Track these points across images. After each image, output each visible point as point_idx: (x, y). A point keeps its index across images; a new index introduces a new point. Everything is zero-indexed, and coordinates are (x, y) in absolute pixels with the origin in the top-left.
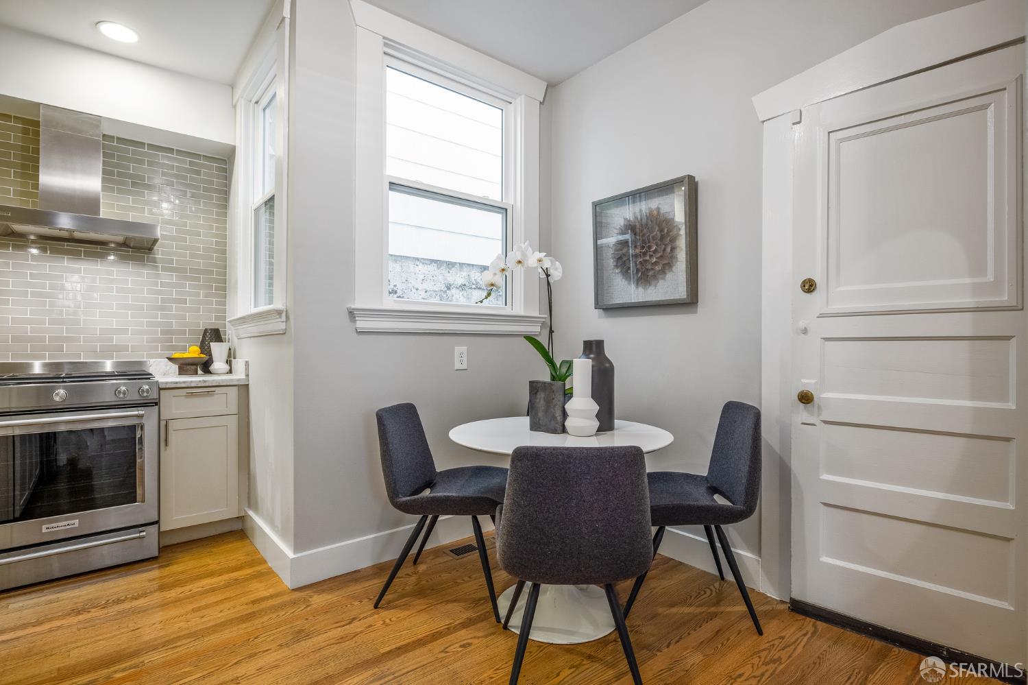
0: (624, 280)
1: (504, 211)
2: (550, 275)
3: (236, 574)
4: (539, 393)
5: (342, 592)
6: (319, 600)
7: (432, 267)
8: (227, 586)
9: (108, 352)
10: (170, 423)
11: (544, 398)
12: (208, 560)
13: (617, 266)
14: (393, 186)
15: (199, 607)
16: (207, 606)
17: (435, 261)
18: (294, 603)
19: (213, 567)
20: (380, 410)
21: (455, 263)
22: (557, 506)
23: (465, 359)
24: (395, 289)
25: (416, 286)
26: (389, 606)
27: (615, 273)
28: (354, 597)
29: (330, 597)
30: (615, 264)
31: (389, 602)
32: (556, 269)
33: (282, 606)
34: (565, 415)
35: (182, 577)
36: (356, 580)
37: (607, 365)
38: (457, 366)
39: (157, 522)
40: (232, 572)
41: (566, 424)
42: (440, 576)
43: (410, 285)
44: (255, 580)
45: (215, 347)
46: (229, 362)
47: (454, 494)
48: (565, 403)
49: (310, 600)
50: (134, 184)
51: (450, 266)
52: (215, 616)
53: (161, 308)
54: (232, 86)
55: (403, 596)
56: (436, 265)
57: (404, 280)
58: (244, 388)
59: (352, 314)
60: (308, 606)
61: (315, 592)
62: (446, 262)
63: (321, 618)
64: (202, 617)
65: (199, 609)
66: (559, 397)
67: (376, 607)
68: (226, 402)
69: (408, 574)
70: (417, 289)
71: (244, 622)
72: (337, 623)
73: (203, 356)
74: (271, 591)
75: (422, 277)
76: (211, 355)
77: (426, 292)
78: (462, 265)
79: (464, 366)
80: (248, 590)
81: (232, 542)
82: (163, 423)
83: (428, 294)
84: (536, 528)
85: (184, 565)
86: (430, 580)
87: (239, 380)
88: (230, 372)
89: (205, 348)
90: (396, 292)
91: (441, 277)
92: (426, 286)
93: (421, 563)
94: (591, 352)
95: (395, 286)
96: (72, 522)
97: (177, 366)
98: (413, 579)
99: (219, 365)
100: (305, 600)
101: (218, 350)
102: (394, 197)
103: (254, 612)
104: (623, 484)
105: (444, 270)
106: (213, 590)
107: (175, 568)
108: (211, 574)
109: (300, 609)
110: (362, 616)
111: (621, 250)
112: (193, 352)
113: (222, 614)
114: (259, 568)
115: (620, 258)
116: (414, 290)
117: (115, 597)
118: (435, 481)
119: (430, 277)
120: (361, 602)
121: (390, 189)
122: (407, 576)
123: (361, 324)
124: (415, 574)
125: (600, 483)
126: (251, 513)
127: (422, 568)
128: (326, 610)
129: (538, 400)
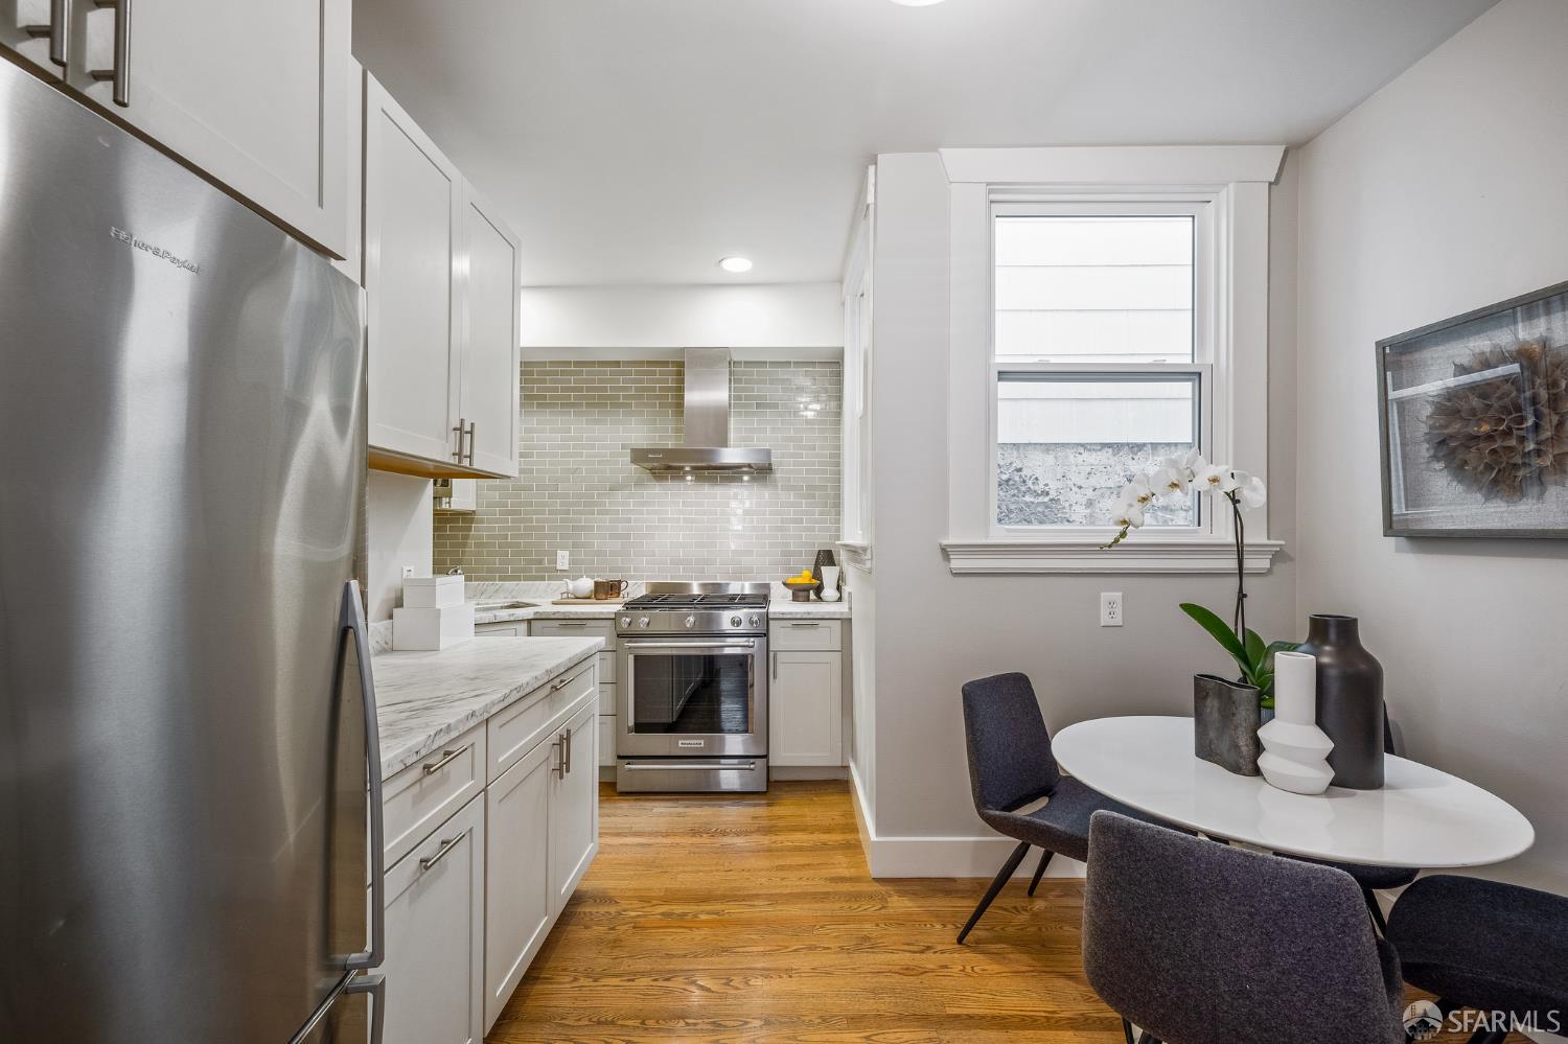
0: (1454, 484)
1: (1196, 377)
2: (1238, 501)
3: (825, 837)
4: (1209, 700)
5: (927, 903)
6: (900, 904)
7: (1105, 456)
8: (814, 849)
9: (739, 575)
10: (779, 655)
11: (1219, 709)
12: (806, 810)
13: (1436, 458)
14: (1003, 375)
15: (783, 866)
16: (790, 868)
17: (1109, 445)
18: (871, 897)
19: (809, 820)
20: (967, 685)
21: (1144, 445)
22: (1167, 928)
23: (1119, 610)
24: (1047, 489)
25: (1079, 484)
26: (977, 947)
27: (1436, 471)
28: (937, 915)
29: (910, 905)
30: (1432, 452)
31: (978, 942)
32: (1254, 489)
33: (856, 897)
34: (1258, 747)
35: (781, 823)
36: (948, 893)
37: (1363, 667)
38: (1105, 619)
39: (766, 756)
40: (824, 833)
41: (1260, 762)
42: (1061, 928)
43: (1068, 482)
44: (840, 852)
45: (826, 571)
46: (839, 588)
47: (1058, 827)
48: (1259, 724)
49: (889, 899)
50: (758, 406)
51: (1136, 449)
52: (793, 883)
53: (782, 529)
54: (841, 281)
55: (999, 940)
56: (1110, 450)
57: (1059, 477)
58: (847, 622)
59: (945, 552)
60: (884, 907)
61: (897, 891)
62: (1128, 444)
63: (892, 930)
64: (783, 879)
65: (781, 868)
66: (1244, 714)
67: (960, 941)
68: (830, 636)
69: (1015, 908)
70: (1080, 487)
71: (816, 902)
72: (908, 944)
73: (814, 581)
74: (852, 872)
75: (1088, 469)
76: (821, 581)
77: (1094, 490)
78: (1155, 446)
79: (1118, 621)
80: (832, 861)
81: (832, 794)
82: (771, 654)
83: (1098, 492)
84: (1132, 946)
85: (788, 809)
86: (1044, 930)
87: (842, 613)
88: (840, 599)
89: (817, 574)
90: (1048, 494)
91: (1118, 468)
92: (1093, 481)
93: (1041, 897)
94: (1325, 641)
95: (1046, 485)
96: (699, 741)
97: (791, 592)
98: (1024, 917)
99: (829, 592)
100: (883, 899)
101: (829, 574)
102: (1006, 389)
103: (828, 893)
104: (1305, 933)
105: (1125, 457)
106: (800, 849)
107: (778, 810)
108: (804, 829)
109: (870, 908)
110: (939, 948)
111: (1446, 427)
112: (805, 578)
113: (801, 882)
114: (849, 837)
115: (1442, 442)
116: (1075, 489)
117: (723, 827)
118: (1056, 789)
119: (1101, 468)
120: (944, 926)
121: (999, 380)
122: (1014, 911)
123: (958, 563)
124: (1026, 911)
125: (1251, 915)
126: (852, 765)
127: (1039, 905)
128: (901, 921)
129: (1209, 710)
